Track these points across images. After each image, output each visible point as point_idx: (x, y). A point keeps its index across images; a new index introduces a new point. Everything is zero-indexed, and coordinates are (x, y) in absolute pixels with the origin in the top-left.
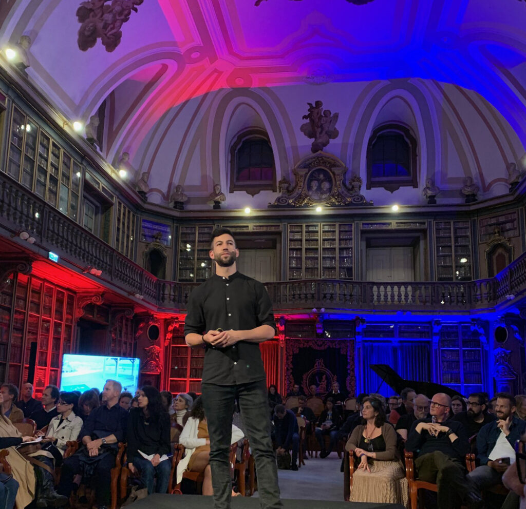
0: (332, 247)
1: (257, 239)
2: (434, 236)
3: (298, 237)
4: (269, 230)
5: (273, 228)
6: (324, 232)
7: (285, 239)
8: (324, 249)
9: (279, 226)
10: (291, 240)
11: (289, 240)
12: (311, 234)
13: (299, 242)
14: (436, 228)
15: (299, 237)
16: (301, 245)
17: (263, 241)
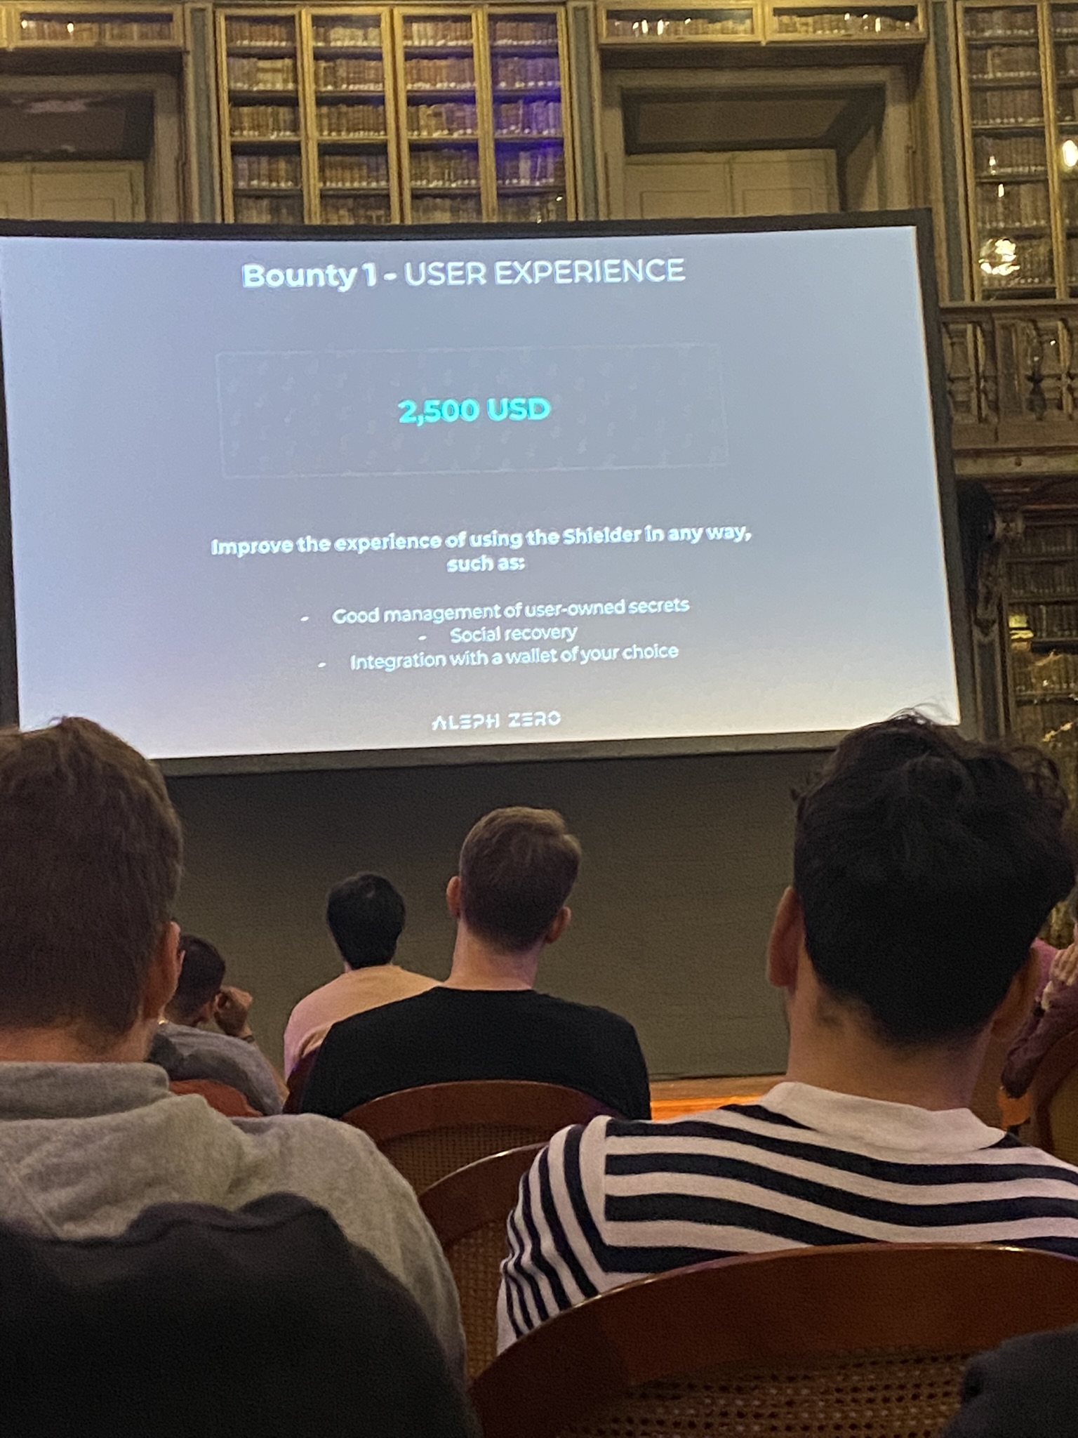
0: (455, 135)
1: (44, 97)
2: (960, 78)
3: (273, 81)
4: (109, 42)
5: (135, 28)
6: (409, 56)
7: (203, 95)
8: (415, 148)
9: (169, 18)
10: (238, 100)
11: (225, 96)
12: (343, 68)
13: (284, 113)
14: (967, 39)
15: (279, 84)
16: (295, 127)
17: (76, 106)
